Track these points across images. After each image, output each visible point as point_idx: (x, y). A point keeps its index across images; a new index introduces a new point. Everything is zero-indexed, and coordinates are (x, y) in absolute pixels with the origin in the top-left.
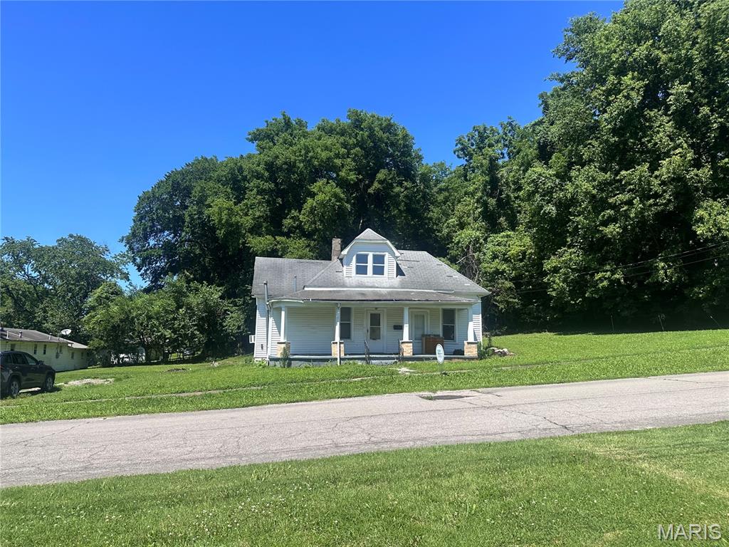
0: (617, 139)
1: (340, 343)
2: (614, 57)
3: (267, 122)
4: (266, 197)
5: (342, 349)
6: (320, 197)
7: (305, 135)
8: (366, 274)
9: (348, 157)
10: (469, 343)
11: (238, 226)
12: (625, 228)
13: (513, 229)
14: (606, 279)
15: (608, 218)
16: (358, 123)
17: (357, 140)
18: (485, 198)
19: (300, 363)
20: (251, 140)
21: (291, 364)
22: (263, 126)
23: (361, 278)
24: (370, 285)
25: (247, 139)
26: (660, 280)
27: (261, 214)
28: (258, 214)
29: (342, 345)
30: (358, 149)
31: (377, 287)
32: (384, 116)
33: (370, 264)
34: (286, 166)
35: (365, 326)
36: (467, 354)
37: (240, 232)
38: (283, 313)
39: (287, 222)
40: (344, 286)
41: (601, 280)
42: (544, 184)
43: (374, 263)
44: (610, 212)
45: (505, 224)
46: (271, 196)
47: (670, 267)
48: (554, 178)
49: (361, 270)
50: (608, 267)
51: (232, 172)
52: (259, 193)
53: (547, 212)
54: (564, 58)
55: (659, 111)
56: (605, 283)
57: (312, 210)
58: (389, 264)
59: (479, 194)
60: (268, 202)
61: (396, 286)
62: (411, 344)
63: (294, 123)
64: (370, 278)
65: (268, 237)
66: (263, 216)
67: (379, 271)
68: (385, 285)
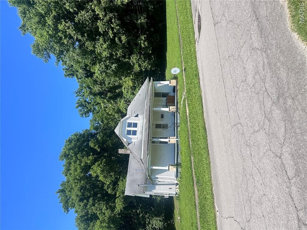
0: (86, 34)
1: (169, 138)
2: (50, 32)
3: (60, 203)
4: (96, 201)
5: (172, 137)
6: (99, 172)
7: (68, 181)
8: (136, 131)
9: (81, 160)
10: (170, 83)
11: (110, 218)
12: (124, 34)
13: (122, 86)
14: (144, 43)
15: (119, 40)
16: (66, 156)
17: (74, 156)
18: (107, 98)
19: (179, 158)
20: (68, 211)
21: (179, 163)
22: (62, 204)
23: (138, 133)
24: (142, 128)
25: (67, 213)
26: (145, 21)
27: (105, 206)
28: (105, 208)
29: (170, 138)
30: (78, 155)
31: (143, 124)
32: (65, 144)
33: (132, 129)
34: (82, 190)
35: (161, 131)
36: (175, 84)
37: (113, 216)
38: (154, 168)
39: (109, 191)
40: (141, 140)
41: (145, 45)
42: (103, 68)
43: (131, 127)
44: (116, 39)
45: (119, 90)
46: (96, 199)
47: (140, 18)
48: (101, 64)
49: (135, 133)
50: (140, 42)
51: (82, 221)
52: (94, 205)
53: (115, 68)
54: (49, 59)
55: (76, 17)
56: (146, 43)
57: (105, 177)
58: (132, 120)
59: (105, 101)
60: (99, 201)
61: (143, 116)
62: (170, 107)
63: (62, 188)
64: (138, 129)
65: (116, 201)
66: (106, 205)
67: (135, 125)
68: (142, 122)
